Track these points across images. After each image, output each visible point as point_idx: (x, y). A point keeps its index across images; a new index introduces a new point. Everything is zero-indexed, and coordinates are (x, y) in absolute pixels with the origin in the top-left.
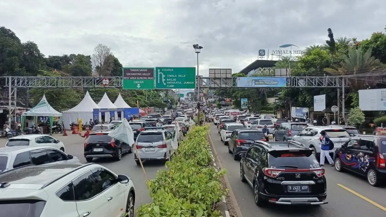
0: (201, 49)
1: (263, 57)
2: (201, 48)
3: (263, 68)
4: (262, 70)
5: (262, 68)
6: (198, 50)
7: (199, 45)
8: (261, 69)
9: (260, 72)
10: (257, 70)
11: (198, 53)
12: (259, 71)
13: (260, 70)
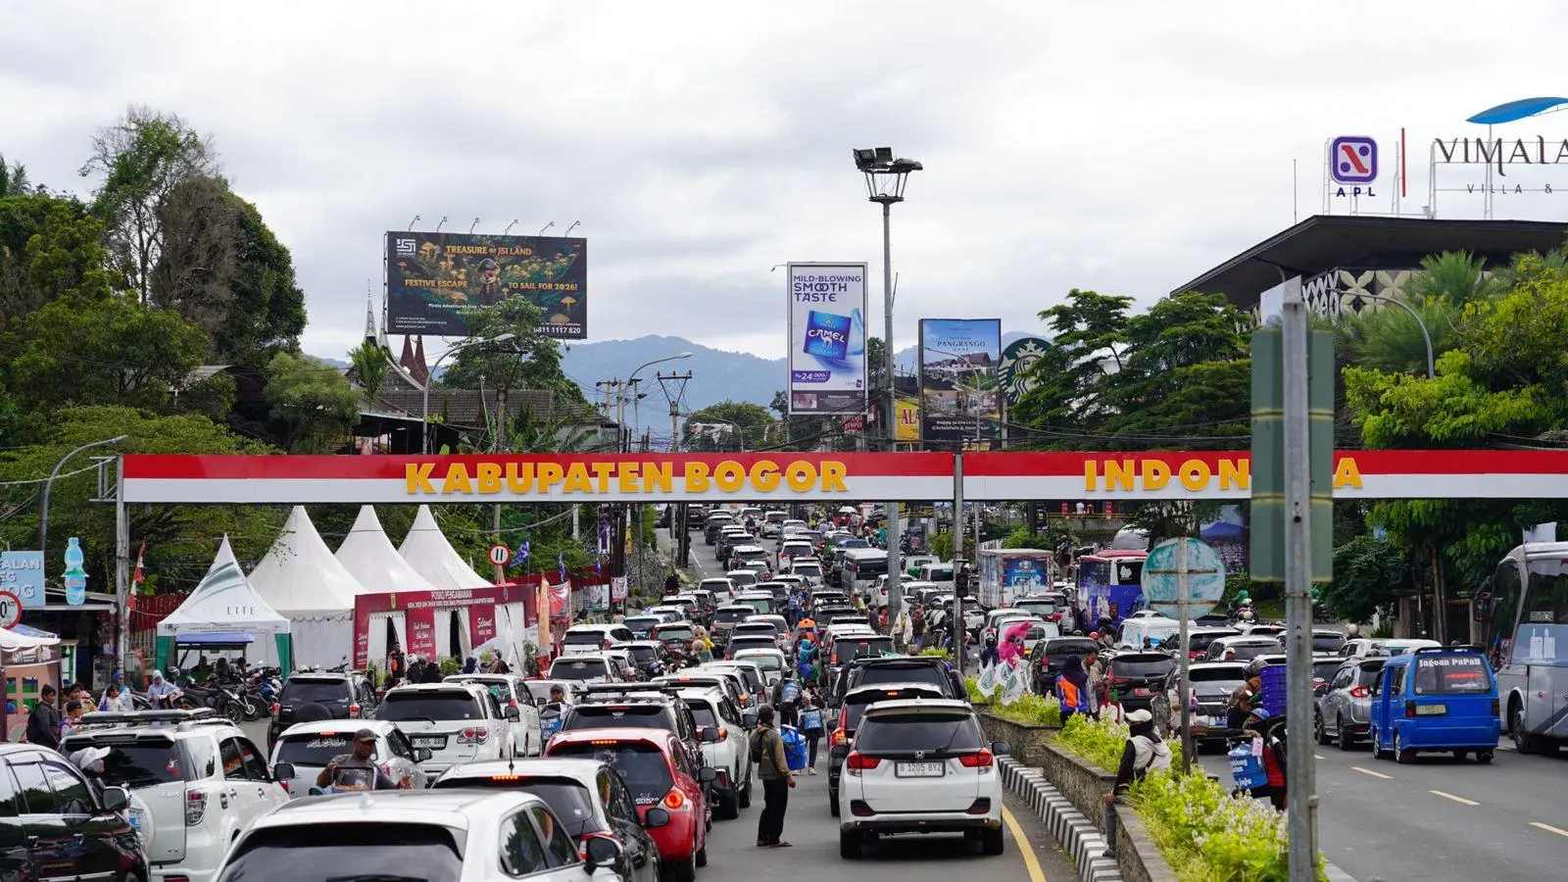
0: (907, 171)
1: (1364, 187)
2: (904, 167)
3: (1367, 277)
4: (1357, 286)
5: (1357, 275)
6: (886, 183)
7: (896, 155)
8: (1347, 277)
9: (1345, 304)
10: (1321, 285)
11: (887, 201)
12: (1334, 295)
13: (1343, 287)
